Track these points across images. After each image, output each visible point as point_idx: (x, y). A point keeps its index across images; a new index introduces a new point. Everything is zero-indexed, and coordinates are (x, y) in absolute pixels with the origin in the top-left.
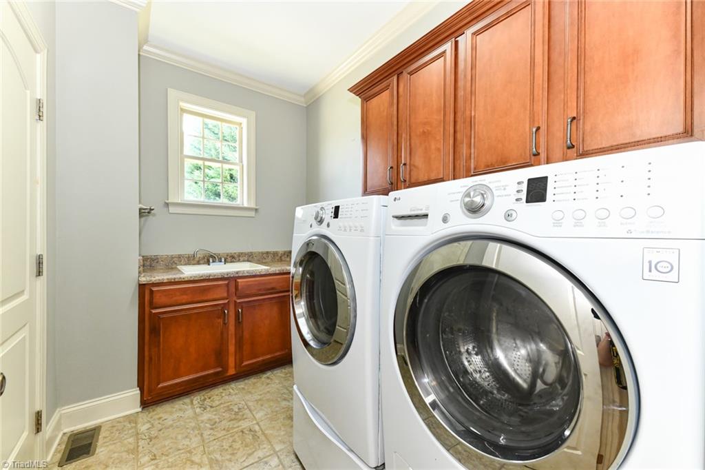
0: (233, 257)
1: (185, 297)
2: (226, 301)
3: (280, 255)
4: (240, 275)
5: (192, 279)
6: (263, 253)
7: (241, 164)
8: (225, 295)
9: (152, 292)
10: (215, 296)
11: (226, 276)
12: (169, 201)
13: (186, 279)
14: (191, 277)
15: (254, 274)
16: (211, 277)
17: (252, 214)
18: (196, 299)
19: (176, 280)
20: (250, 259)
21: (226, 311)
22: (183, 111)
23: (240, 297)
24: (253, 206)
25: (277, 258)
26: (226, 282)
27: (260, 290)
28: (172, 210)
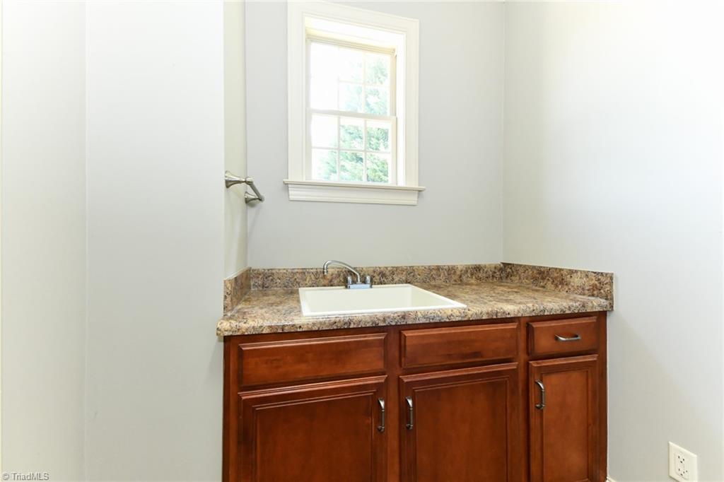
0: (382, 274)
1: (303, 367)
2: (381, 379)
3: (458, 273)
4: (410, 322)
5: (315, 328)
6: (430, 269)
7: (394, 117)
8: (380, 365)
9: (241, 354)
10: (361, 368)
11: (381, 324)
12: (289, 180)
13: (305, 329)
14: (314, 324)
15: (437, 320)
16: (352, 326)
17: (413, 199)
18: (324, 373)
19: (286, 330)
20: (410, 278)
21: (382, 403)
22: (311, 38)
23: (409, 372)
24: (415, 185)
25: (456, 277)
26: (381, 337)
27: (449, 356)
28: (294, 194)
